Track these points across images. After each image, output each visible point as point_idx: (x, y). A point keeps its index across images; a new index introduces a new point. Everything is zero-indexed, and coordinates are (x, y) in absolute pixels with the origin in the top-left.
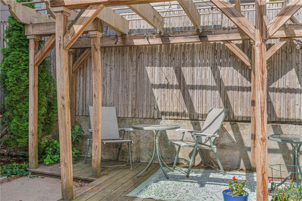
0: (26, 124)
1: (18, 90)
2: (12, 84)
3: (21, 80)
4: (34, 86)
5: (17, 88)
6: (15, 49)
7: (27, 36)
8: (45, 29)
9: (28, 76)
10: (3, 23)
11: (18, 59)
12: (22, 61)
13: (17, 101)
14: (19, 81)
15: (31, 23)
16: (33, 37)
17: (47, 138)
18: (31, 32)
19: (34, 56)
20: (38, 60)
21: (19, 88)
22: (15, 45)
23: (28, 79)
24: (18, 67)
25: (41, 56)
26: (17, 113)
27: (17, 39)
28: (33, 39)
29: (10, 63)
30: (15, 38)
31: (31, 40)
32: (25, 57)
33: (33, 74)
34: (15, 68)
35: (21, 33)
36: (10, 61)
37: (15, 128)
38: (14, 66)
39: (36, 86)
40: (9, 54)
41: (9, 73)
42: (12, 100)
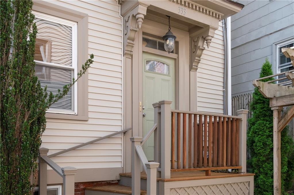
0: (271, 180)
1: (265, 152)
2: (260, 148)
3: (266, 144)
4: (278, 149)
5: (263, 151)
6: (260, 118)
7: (271, 108)
8: (288, 100)
9: (272, 141)
10: (243, 96)
11: (263, 127)
12: (267, 128)
13: (263, 161)
14: (265, 145)
15: (274, 96)
16: (277, 108)
17: (289, 193)
18: (275, 104)
19: (278, 124)
20: (281, 127)
21: (265, 151)
22: (259, 115)
23: (273, 143)
24: (263, 134)
25: (284, 123)
26: (263, 171)
27: (261, 110)
28: (277, 110)
29: (257, 130)
30: (260, 110)
31: (275, 111)
32: (268, 125)
33: (277, 139)
34: (261, 135)
35: (264, 105)
36: (257, 129)
37: (262, 183)
38: (260, 133)
39: (279, 148)
40: (255, 123)
41: (256, 139)
42: (259, 161)
